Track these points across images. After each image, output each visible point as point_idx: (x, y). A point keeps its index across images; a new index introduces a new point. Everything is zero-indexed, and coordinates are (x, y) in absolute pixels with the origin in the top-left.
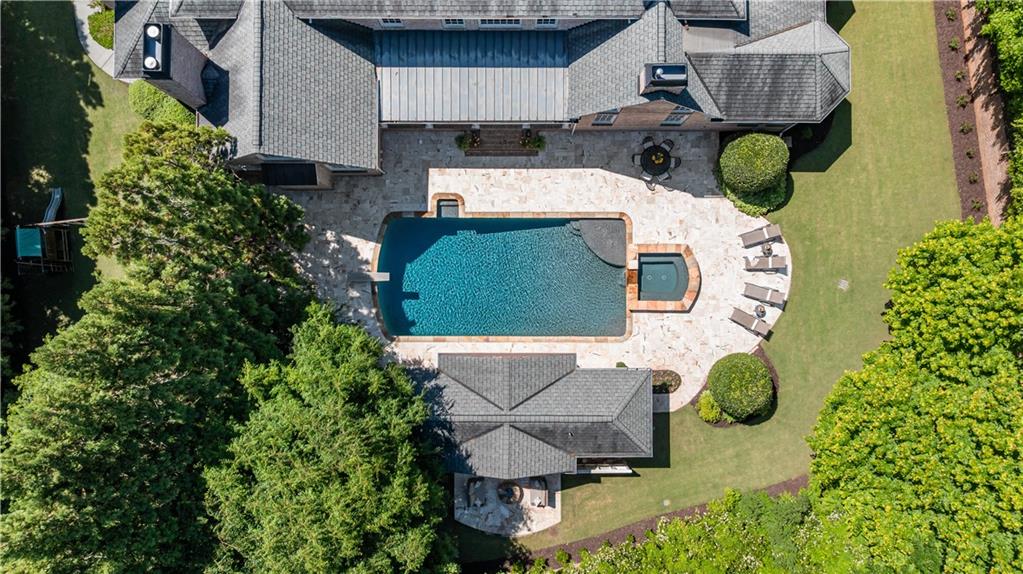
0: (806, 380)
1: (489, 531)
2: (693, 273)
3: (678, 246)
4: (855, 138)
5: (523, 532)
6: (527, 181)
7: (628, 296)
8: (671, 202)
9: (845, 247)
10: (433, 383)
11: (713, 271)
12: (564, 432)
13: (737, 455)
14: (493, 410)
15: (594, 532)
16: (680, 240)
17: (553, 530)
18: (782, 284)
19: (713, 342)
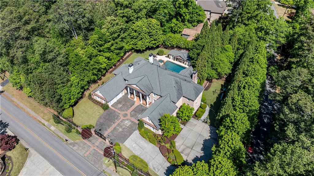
7: (165, 62)
19: (160, 57)
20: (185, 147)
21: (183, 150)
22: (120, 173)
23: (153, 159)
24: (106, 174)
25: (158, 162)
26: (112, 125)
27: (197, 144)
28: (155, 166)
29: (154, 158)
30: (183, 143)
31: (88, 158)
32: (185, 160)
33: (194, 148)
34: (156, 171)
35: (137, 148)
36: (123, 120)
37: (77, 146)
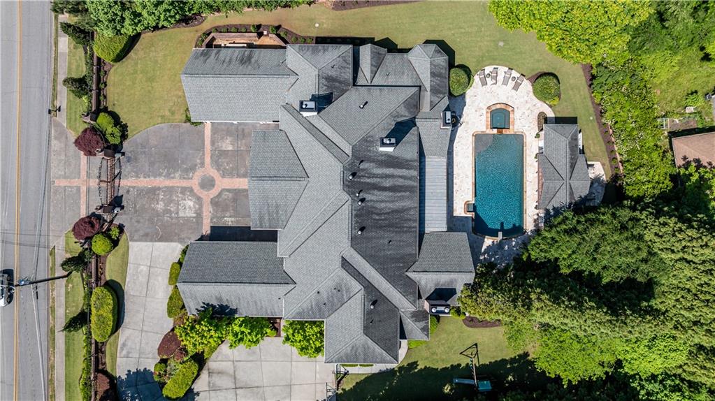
0: (541, 60)
1: (604, 192)
2: (498, 106)
3: (487, 112)
4: (441, 39)
5: (604, 178)
6: (459, 175)
7: (508, 133)
8: (468, 115)
9: (485, 43)
10: (551, 211)
11: (496, 98)
12: (572, 159)
13: (572, 89)
14: (564, 186)
15: (604, 148)
16: (484, 112)
17: (603, 165)
18: (502, 70)
19: (526, 98)
20: (231, 372)
21: (219, 373)
22: (70, 285)
23: (142, 331)
24: (50, 258)
25: (143, 345)
26: (160, 175)
27: (258, 394)
28: (129, 343)
29: (146, 331)
30: (237, 361)
31: (55, 193)
32: (195, 391)
33: (239, 391)
34: (120, 353)
35: (140, 278)
36: (191, 190)
37: (63, 145)
